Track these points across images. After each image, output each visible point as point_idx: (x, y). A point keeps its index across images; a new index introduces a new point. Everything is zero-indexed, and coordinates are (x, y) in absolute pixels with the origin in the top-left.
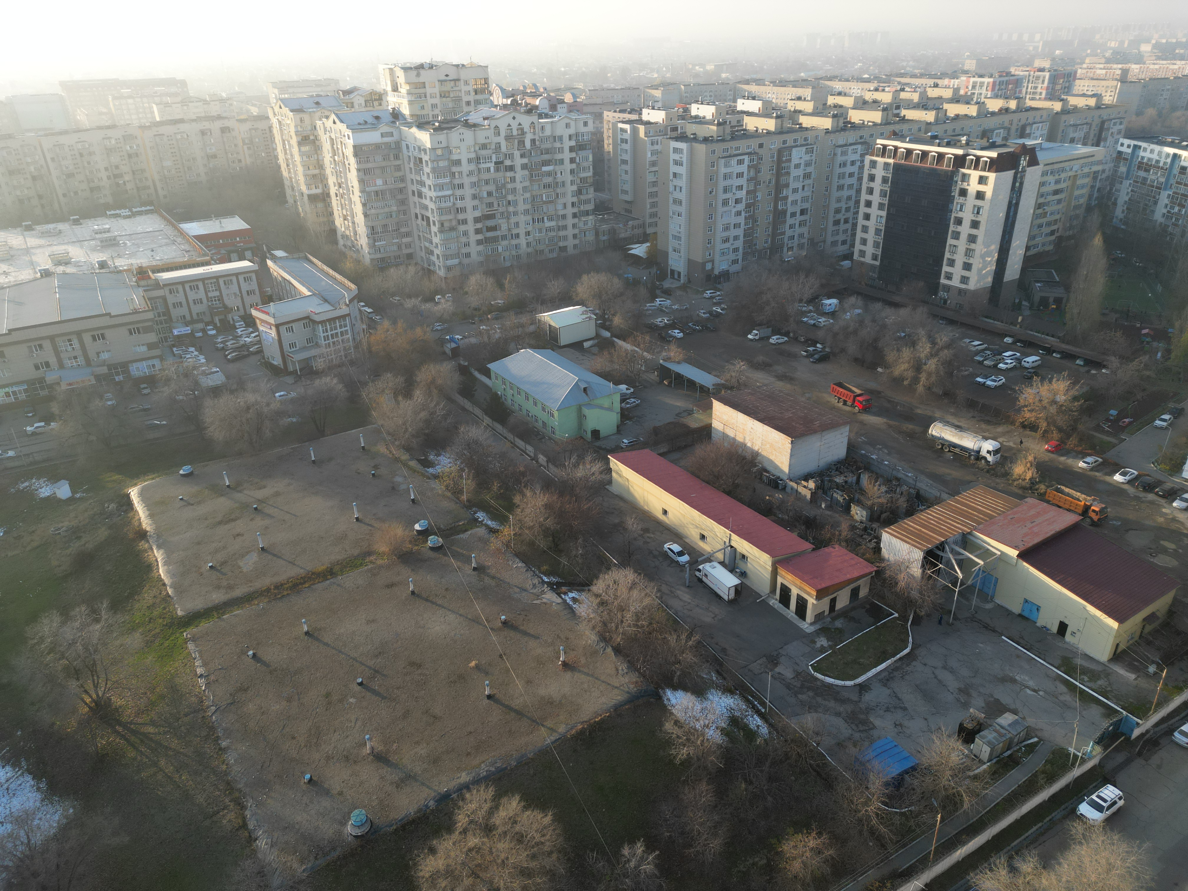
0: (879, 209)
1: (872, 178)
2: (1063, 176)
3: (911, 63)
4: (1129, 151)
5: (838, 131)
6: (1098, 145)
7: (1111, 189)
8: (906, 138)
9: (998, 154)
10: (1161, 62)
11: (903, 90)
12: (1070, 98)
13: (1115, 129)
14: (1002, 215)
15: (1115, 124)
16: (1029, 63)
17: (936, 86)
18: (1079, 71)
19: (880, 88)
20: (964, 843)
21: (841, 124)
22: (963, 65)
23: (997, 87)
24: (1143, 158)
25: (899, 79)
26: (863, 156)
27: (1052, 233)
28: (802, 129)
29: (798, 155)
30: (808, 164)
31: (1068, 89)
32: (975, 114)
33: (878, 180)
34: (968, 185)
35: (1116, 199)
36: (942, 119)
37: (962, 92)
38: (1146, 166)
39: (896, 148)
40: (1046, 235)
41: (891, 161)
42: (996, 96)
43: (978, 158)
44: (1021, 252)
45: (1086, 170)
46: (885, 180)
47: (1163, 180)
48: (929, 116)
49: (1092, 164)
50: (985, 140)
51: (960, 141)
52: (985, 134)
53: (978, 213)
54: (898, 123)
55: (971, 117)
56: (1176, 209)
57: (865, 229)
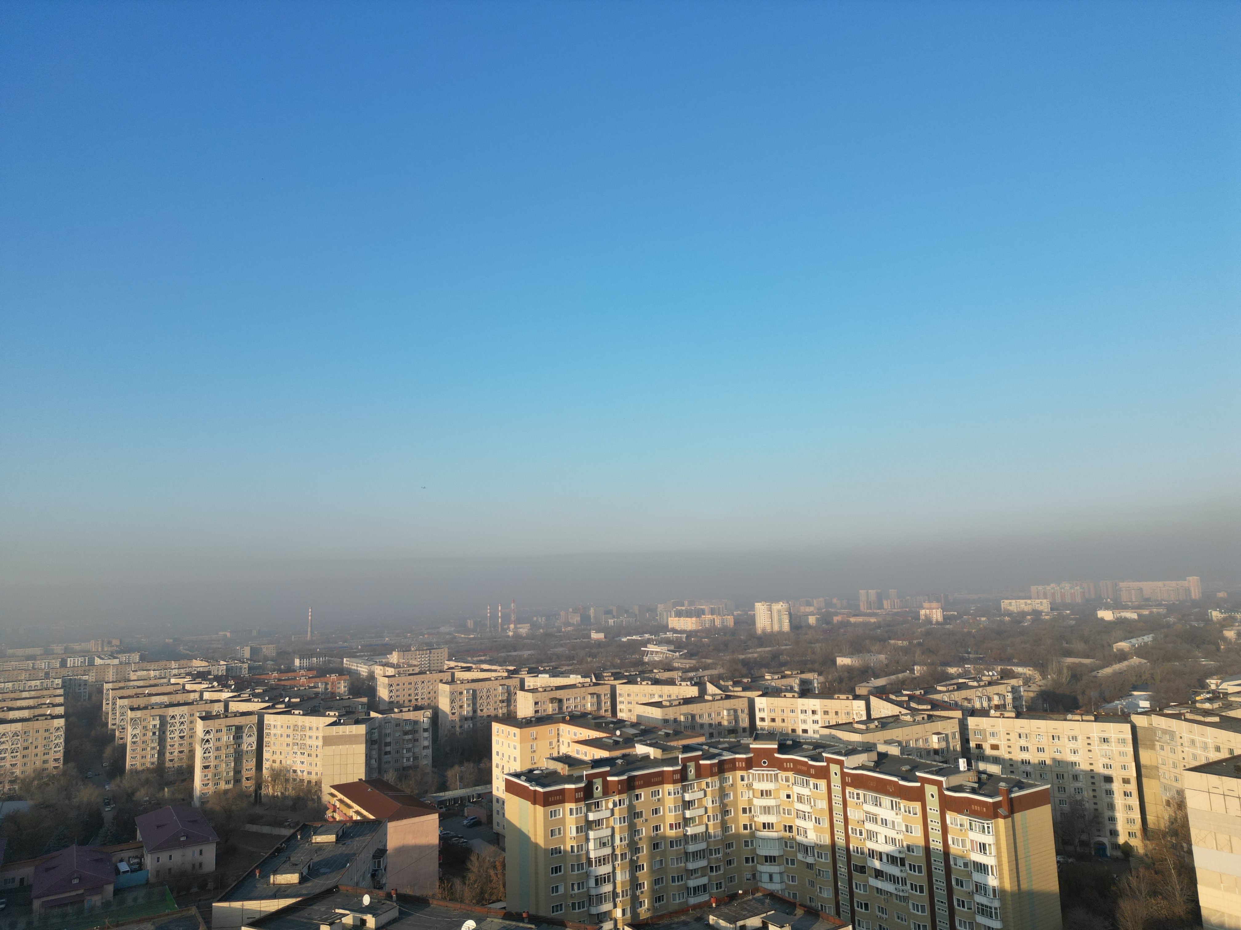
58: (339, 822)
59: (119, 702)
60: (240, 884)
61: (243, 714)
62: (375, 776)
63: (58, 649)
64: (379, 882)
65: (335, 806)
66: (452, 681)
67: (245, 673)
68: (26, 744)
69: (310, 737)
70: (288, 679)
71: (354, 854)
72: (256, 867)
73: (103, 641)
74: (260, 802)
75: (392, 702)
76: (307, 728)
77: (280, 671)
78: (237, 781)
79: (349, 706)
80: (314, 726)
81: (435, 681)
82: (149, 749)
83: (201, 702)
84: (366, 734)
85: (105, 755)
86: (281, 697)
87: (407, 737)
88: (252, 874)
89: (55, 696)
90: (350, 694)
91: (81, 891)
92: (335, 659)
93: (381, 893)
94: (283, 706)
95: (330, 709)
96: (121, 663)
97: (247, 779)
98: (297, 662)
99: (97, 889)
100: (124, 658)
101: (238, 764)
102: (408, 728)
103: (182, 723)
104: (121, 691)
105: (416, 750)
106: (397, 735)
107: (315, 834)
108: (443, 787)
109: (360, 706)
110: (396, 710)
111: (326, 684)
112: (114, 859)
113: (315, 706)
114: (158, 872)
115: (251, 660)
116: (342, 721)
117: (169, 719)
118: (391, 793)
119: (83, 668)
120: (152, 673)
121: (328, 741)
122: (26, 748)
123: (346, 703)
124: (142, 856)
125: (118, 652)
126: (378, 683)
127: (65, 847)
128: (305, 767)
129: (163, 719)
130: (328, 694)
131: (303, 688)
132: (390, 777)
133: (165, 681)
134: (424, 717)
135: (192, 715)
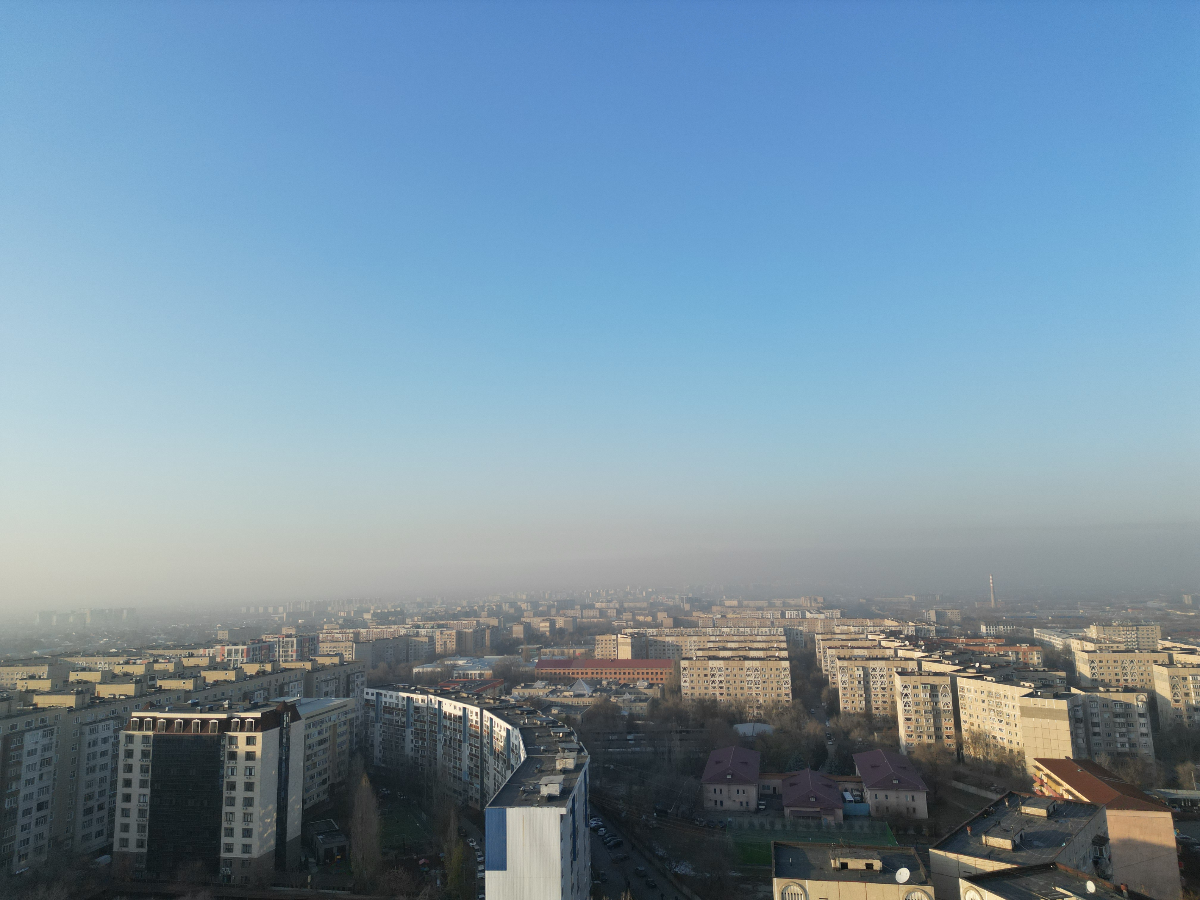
0: (141, 787)
1: (129, 754)
2: (324, 726)
3: (162, 636)
4: (374, 698)
5: (83, 708)
6: (348, 696)
7: (367, 733)
8: (165, 708)
9: (262, 714)
10: (381, 627)
11: (156, 661)
12: (317, 658)
13: (359, 681)
14: (274, 772)
15: (358, 677)
16: (277, 631)
17: (191, 655)
18: (321, 635)
19: (131, 661)
21: (87, 700)
22: (216, 635)
23: (252, 653)
24: (385, 703)
25: (150, 652)
26: (116, 731)
27: (324, 782)
28: (36, 709)
29: (31, 740)
30: (45, 749)
31: (314, 651)
32: (233, 679)
33: (137, 755)
34: (237, 747)
35: (372, 741)
36: (201, 686)
37: (218, 660)
38: (389, 709)
39: (155, 719)
40: (319, 785)
41: (150, 733)
42: (252, 661)
43: (243, 720)
44: (299, 806)
45: (343, 719)
46: (145, 754)
47: (404, 719)
48: (188, 685)
49: (346, 713)
50: (247, 702)
51: (223, 705)
52: (246, 696)
53: (250, 774)
54: (154, 693)
55: (231, 682)
56: (420, 743)
57: (126, 813)
58: (1049, 797)
59: (829, 651)
60: (954, 836)
61: (936, 674)
62: (1084, 756)
63: (778, 603)
64: (1103, 872)
65: (1042, 781)
66: (1171, 663)
67: (933, 635)
68: (764, 679)
69: (1006, 706)
70: (976, 645)
71: (1070, 835)
72: (967, 824)
73: (810, 598)
74: (963, 761)
75: (1096, 680)
76: (1002, 696)
77: (967, 636)
78: (939, 737)
79: (1046, 679)
80: (1009, 694)
81: (1148, 662)
82: (857, 695)
83: (896, 659)
84: (1069, 710)
85: (822, 696)
86: (971, 662)
87: (1118, 720)
88: (963, 830)
89: (780, 642)
90: (1045, 665)
91: (818, 809)
92: (1024, 629)
93: (1108, 884)
94: (974, 671)
95: (1025, 679)
96: (826, 618)
97: (948, 737)
98: (983, 629)
99: (830, 810)
100: (828, 613)
101: (938, 721)
102: (1119, 710)
103: (882, 676)
104: (829, 642)
105: (1132, 736)
106: (1106, 716)
107: (1023, 804)
108: (1174, 783)
109: (1058, 681)
110: (1101, 689)
111: (1017, 654)
112: (840, 788)
113: (1007, 675)
114: (877, 808)
115: (937, 624)
116: (1039, 693)
117: (870, 671)
118: (1106, 779)
119: (798, 620)
120: (852, 629)
121: (1025, 712)
122: (765, 682)
123: (1042, 675)
124: (862, 791)
125: (824, 609)
126: (1076, 658)
127: (802, 769)
128: (1004, 735)
129: (865, 669)
130: (1020, 663)
131: (993, 655)
132: (1103, 760)
133: (863, 636)
134: (1138, 701)
135: (890, 670)
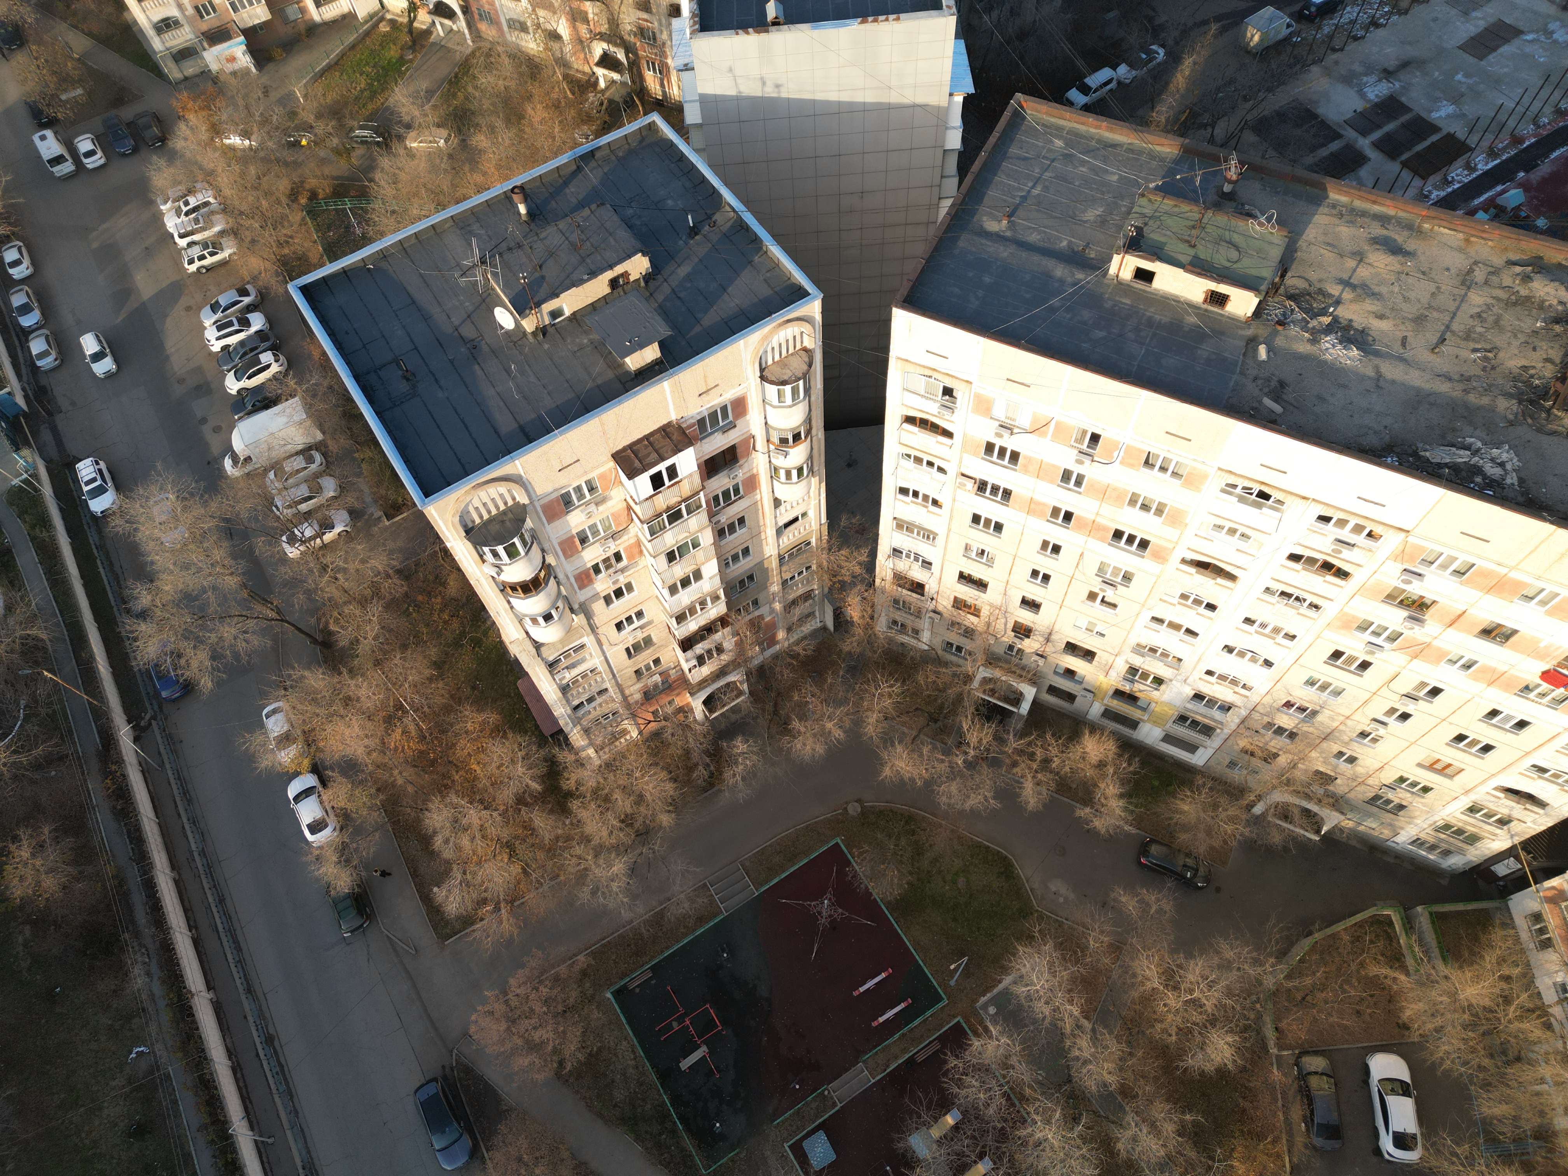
20: (92, 657)
